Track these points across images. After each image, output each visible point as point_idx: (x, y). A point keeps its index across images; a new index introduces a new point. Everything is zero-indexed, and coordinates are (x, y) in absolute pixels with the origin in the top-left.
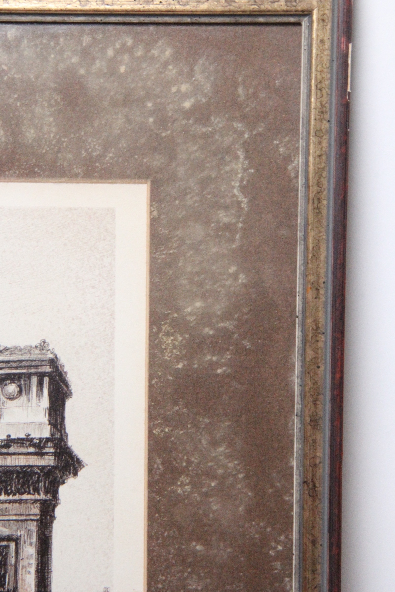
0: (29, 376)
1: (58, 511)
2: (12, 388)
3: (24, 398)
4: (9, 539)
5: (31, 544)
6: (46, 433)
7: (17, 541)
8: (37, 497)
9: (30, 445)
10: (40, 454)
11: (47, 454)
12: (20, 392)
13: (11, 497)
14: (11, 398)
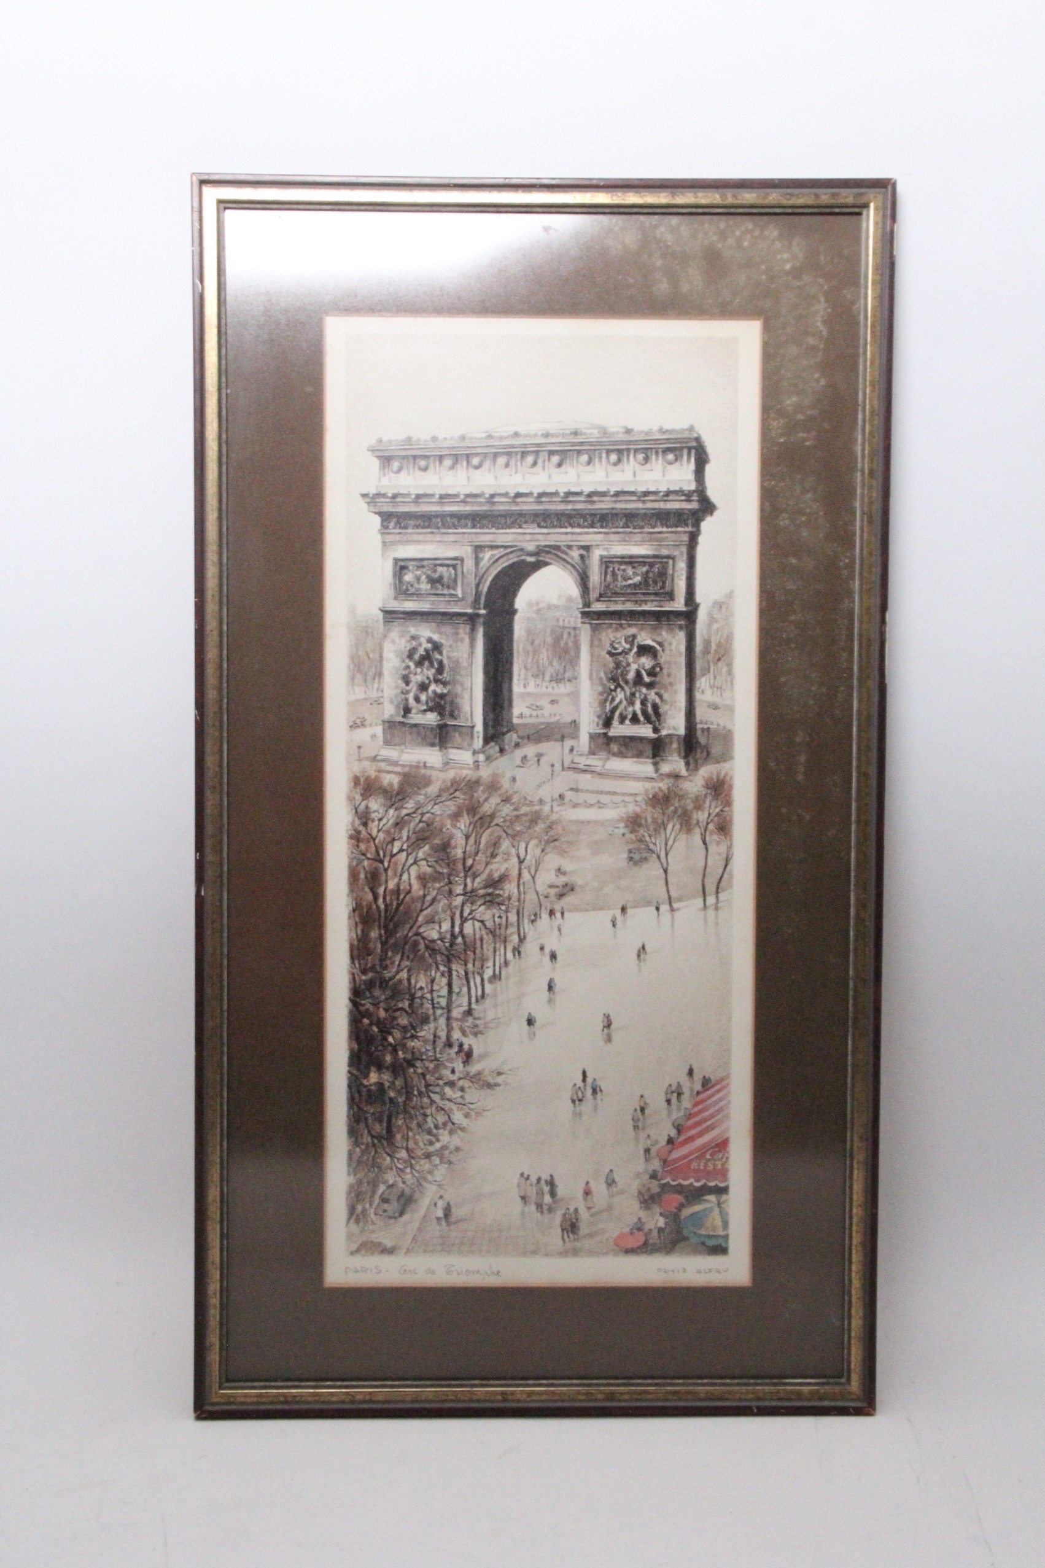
0: (682, 448)
1: (701, 539)
2: (671, 457)
3: (678, 464)
4: (668, 557)
5: (683, 561)
6: (693, 486)
7: (673, 558)
8: (687, 529)
9: (683, 495)
10: (689, 501)
11: (693, 500)
12: (676, 460)
13: (670, 530)
14: (670, 463)
